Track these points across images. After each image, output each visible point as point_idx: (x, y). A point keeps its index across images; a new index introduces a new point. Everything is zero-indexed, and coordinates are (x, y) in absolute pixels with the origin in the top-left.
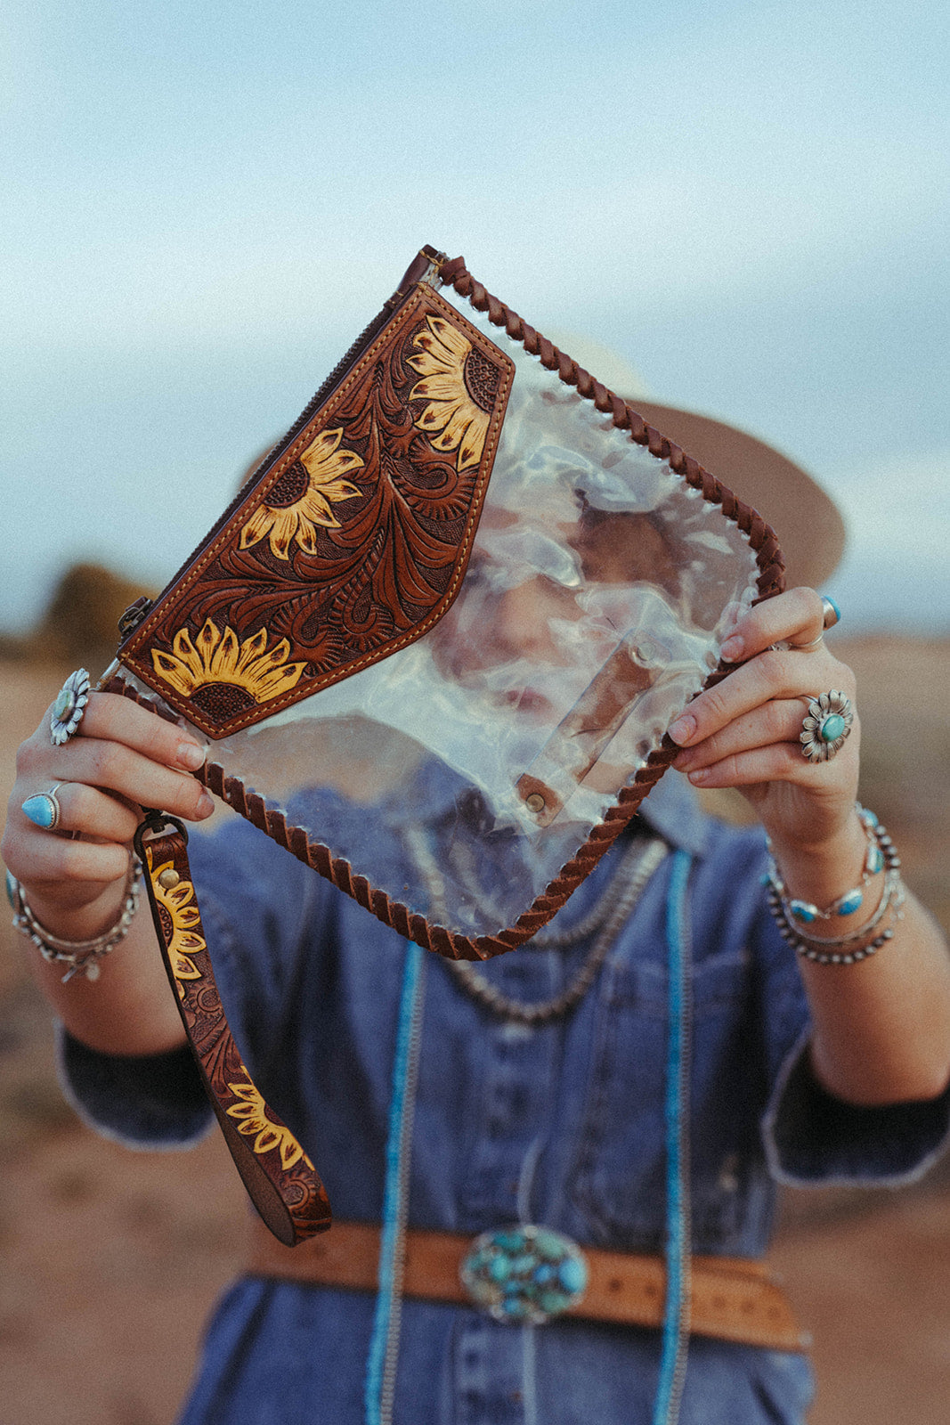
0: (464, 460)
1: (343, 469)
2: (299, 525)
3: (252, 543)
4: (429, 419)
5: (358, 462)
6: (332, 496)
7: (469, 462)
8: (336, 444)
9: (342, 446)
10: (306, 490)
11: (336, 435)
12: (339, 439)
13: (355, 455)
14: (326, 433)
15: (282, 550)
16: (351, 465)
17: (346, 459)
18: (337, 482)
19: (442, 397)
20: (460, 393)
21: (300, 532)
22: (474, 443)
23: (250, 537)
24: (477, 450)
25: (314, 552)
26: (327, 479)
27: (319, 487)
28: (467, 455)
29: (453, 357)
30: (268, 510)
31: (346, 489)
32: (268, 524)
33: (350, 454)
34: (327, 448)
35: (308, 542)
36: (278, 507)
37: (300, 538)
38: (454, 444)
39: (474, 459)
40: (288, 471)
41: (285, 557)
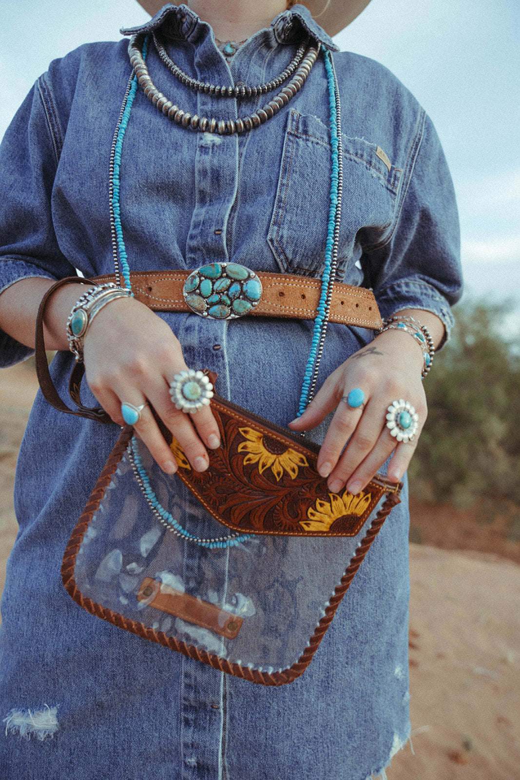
0: (305, 524)
1: (288, 469)
2: (257, 454)
3: (243, 433)
4: (321, 505)
5: (293, 476)
6: (274, 467)
7: (304, 526)
8: (300, 464)
9: (299, 467)
10: (274, 454)
11: (304, 463)
12: (303, 465)
13: (297, 474)
14: (304, 458)
15: (242, 448)
16: (291, 473)
17: (293, 470)
18: (281, 468)
19: (333, 508)
20: (336, 515)
21: (253, 455)
22: (314, 527)
23: (245, 432)
24: (312, 529)
25: (245, 463)
26: (282, 463)
27: (277, 460)
28: (308, 525)
29: (353, 509)
30: (260, 438)
31: (279, 474)
32: (254, 439)
33: (297, 471)
34: (297, 460)
35: (249, 460)
36: (263, 442)
37: (250, 456)
38: (312, 518)
39: (306, 528)
40: (282, 444)
41: (240, 450)
